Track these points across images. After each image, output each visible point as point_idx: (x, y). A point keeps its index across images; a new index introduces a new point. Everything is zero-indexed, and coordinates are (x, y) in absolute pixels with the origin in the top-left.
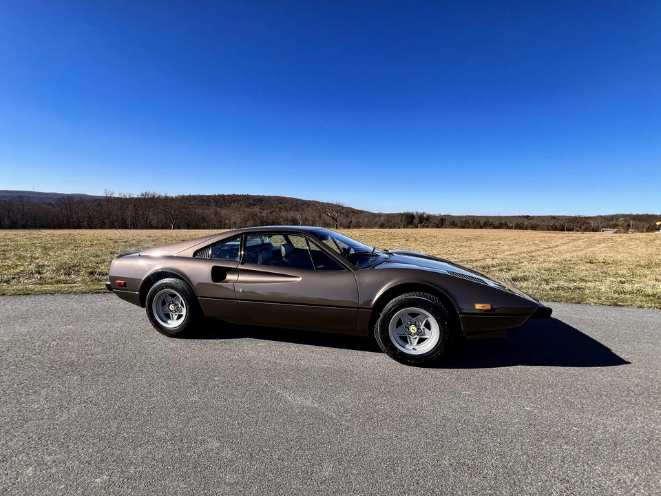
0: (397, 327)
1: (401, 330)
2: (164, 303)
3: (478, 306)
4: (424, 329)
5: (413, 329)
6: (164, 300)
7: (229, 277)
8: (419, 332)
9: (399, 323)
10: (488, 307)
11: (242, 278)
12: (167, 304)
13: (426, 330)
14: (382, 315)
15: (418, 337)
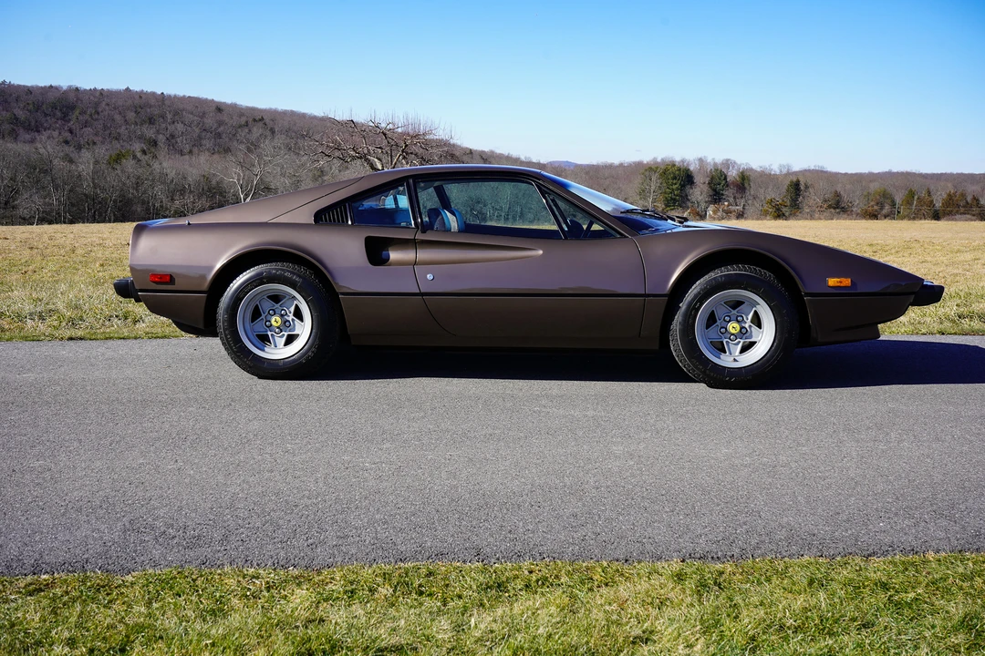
0: (709, 325)
1: (713, 333)
2: (256, 314)
3: (832, 282)
4: (750, 327)
5: (733, 327)
6: (257, 307)
7: (394, 255)
8: (743, 333)
9: (711, 320)
10: (847, 282)
11: (424, 254)
12: (263, 316)
13: (755, 328)
14: (683, 306)
15: (742, 341)
